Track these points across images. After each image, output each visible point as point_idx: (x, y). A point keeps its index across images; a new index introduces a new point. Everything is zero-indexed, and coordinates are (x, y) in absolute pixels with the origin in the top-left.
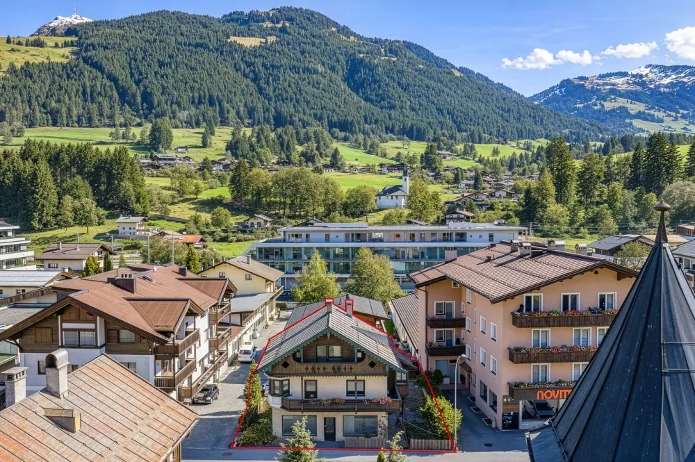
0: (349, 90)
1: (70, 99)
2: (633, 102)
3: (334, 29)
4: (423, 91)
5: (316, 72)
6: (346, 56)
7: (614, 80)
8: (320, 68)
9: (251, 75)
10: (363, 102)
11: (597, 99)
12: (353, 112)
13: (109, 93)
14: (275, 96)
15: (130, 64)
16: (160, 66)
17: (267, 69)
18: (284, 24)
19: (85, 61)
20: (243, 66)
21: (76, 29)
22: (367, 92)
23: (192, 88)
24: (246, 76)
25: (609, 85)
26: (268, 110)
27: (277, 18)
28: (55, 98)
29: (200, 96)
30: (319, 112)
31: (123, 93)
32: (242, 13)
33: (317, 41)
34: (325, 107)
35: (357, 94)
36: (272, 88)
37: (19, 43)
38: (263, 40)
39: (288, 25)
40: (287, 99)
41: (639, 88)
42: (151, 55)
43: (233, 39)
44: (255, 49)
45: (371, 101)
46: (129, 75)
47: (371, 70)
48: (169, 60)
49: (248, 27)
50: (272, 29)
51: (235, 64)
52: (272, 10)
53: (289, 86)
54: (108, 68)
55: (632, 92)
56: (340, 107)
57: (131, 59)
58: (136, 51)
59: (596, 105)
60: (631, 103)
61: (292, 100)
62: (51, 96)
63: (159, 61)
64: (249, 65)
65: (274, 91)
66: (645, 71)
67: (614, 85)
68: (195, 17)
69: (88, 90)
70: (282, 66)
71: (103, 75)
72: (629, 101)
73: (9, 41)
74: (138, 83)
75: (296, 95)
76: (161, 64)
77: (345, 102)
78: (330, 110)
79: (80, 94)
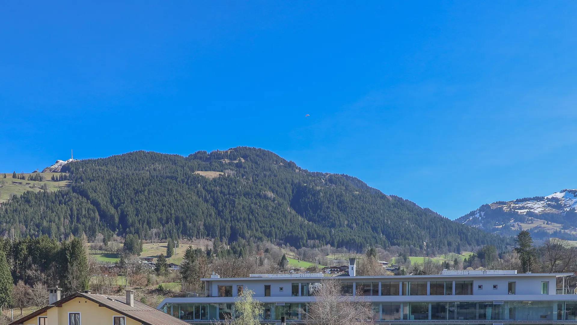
0: (293, 212)
1: (59, 219)
2: (549, 223)
3: (281, 164)
4: (359, 212)
5: (266, 197)
6: (292, 185)
7: (530, 204)
8: (270, 194)
9: (211, 200)
10: (306, 222)
11: (515, 221)
12: (298, 229)
13: (92, 215)
14: (231, 217)
15: (111, 193)
16: (136, 194)
17: (224, 195)
18: (240, 160)
19: (74, 190)
20: (204, 192)
21: (69, 166)
22: (310, 215)
23: (161, 211)
24: (206, 201)
25: (526, 208)
26: (224, 228)
27: (234, 155)
28: (48, 219)
29: (167, 217)
30: (268, 230)
31: (103, 215)
32: (205, 153)
33: (268, 173)
34: (274, 226)
35: (302, 215)
36: (228, 211)
37: (23, 178)
38: (223, 174)
39: (243, 160)
40: (241, 218)
41: (554, 211)
42: (128, 184)
43: (197, 172)
44: (214, 180)
45: (314, 221)
46: (109, 201)
47: (314, 195)
48: (143, 188)
49: (210, 163)
50: (230, 164)
51: (198, 192)
52: (230, 149)
53: (243, 208)
54: (92, 195)
55: (548, 214)
56: (286, 225)
57: (112, 189)
58: (116, 182)
59: (513, 226)
60: (547, 224)
61: (245, 220)
62: (45, 217)
63: (134, 189)
64: (210, 192)
65: (230, 212)
66: (559, 195)
67: (530, 208)
68: (166, 156)
69: (75, 213)
70: (237, 192)
71: (87, 200)
72: (546, 222)
73: (14, 176)
74: (116, 207)
75: (248, 215)
76: (137, 192)
77: (291, 221)
78: (278, 228)
79: (68, 215)
